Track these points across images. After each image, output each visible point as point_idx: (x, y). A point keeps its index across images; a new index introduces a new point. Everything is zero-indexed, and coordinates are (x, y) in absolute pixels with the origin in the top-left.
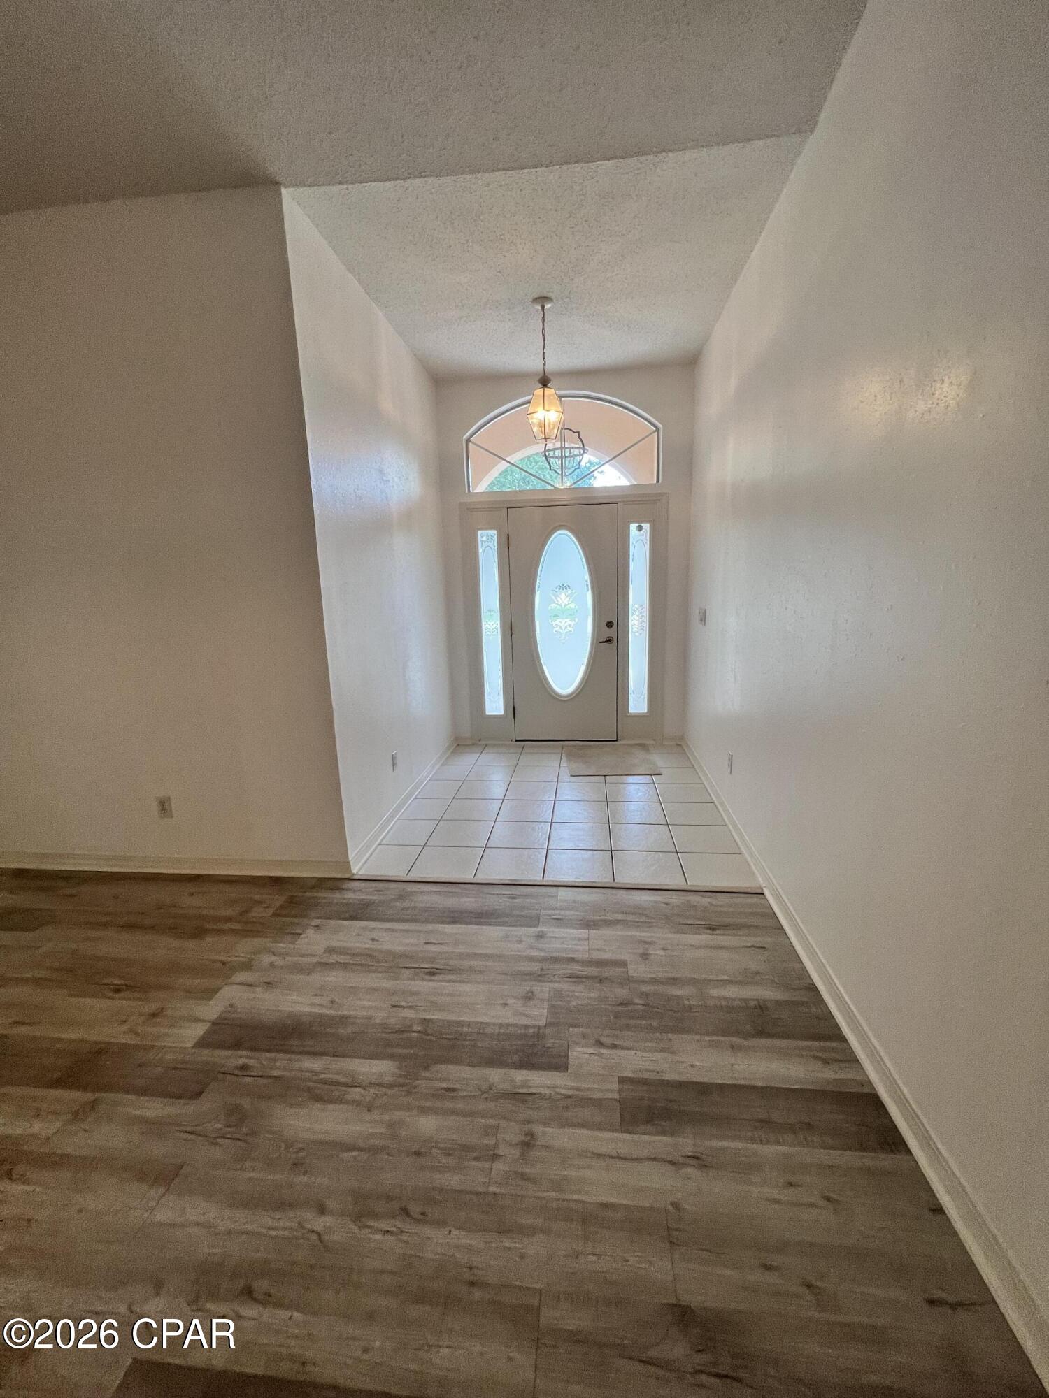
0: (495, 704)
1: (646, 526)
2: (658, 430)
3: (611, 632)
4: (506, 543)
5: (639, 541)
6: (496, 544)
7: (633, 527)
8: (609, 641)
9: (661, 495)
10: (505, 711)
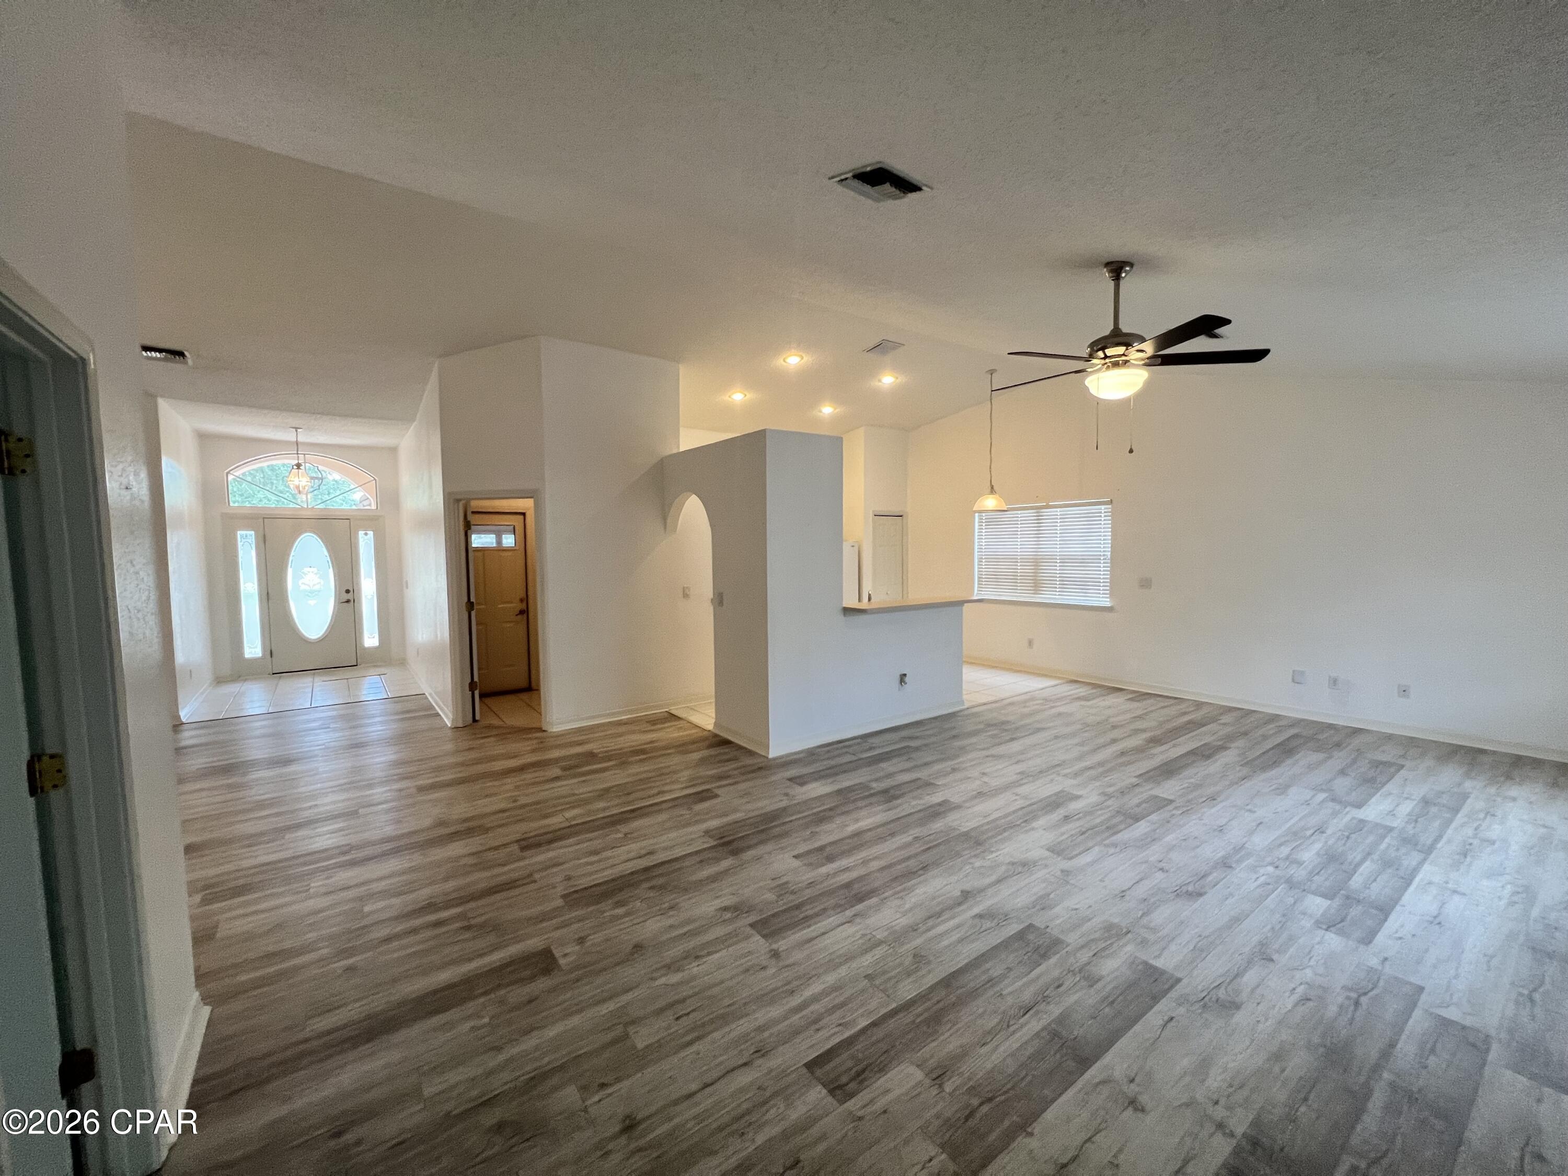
0: (253, 648)
1: (371, 533)
2: (375, 479)
3: (350, 596)
4: (263, 541)
5: (365, 542)
6: (254, 540)
7: (361, 533)
8: (348, 601)
9: (381, 516)
10: (264, 654)
